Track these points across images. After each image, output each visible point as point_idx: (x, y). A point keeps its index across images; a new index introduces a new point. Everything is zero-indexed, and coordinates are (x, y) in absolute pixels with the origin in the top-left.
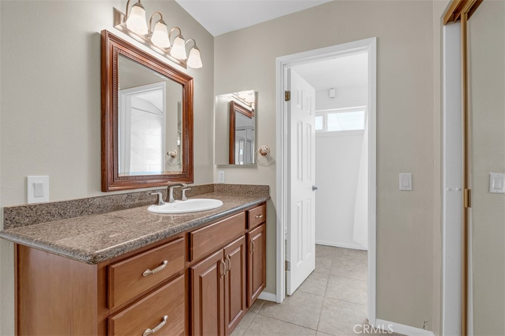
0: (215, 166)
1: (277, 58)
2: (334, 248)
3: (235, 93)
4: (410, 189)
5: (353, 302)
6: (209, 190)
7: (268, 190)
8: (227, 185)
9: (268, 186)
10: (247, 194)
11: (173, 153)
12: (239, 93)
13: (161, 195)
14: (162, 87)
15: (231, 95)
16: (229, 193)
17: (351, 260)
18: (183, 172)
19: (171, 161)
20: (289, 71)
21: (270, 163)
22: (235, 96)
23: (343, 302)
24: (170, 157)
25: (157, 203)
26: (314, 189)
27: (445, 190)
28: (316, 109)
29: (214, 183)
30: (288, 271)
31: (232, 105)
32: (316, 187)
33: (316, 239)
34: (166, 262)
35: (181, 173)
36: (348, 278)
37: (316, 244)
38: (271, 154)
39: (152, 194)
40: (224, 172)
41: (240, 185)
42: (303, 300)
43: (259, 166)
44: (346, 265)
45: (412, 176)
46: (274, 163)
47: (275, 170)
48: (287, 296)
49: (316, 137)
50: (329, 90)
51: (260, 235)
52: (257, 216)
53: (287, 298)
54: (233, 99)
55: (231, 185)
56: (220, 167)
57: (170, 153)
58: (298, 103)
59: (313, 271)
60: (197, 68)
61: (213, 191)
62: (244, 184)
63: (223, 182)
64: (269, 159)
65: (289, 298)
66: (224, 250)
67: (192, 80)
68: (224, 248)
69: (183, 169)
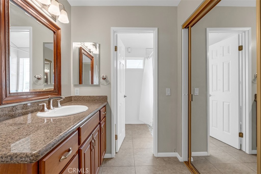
0: (72, 85)
1: (111, 27)
2: (131, 125)
3: (82, 43)
4: (170, 95)
5: (145, 148)
6: (70, 100)
7: (107, 98)
8: (81, 96)
9: (107, 96)
10: (94, 101)
11: (39, 77)
12: (85, 43)
13: (45, 105)
14: (29, 30)
15: (80, 43)
16: (82, 101)
17: (139, 129)
18: (55, 89)
19: (37, 82)
20: (117, 35)
21: (108, 83)
22: (82, 44)
23: (141, 149)
24: (36, 79)
25: (43, 110)
26: (125, 96)
27: (183, 95)
28: (125, 57)
29: (71, 96)
30: (116, 140)
31: (80, 49)
32: (126, 95)
33: (125, 121)
34: (71, 148)
35: (53, 90)
36: (140, 138)
37: (125, 124)
38: (108, 79)
39: (40, 104)
40: (79, 89)
41: (90, 96)
42: (124, 153)
43: (101, 86)
44: (138, 132)
45: (171, 89)
46: (110, 84)
47: (110, 87)
48: (116, 153)
49: (125, 71)
50: (128, 48)
51: (104, 123)
52: (104, 113)
53: (116, 154)
54: (81, 46)
55: (84, 96)
56: (75, 86)
57: (37, 76)
58: (120, 53)
59: (125, 138)
60: (64, 23)
61: (71, 101)
62: (92, 95)
63: (78, 95)
64: (107, 82)
65: (117, 154)
66: (93, 134)
67: (60, 30)
68: (93, 133)
69: (55, 88)
